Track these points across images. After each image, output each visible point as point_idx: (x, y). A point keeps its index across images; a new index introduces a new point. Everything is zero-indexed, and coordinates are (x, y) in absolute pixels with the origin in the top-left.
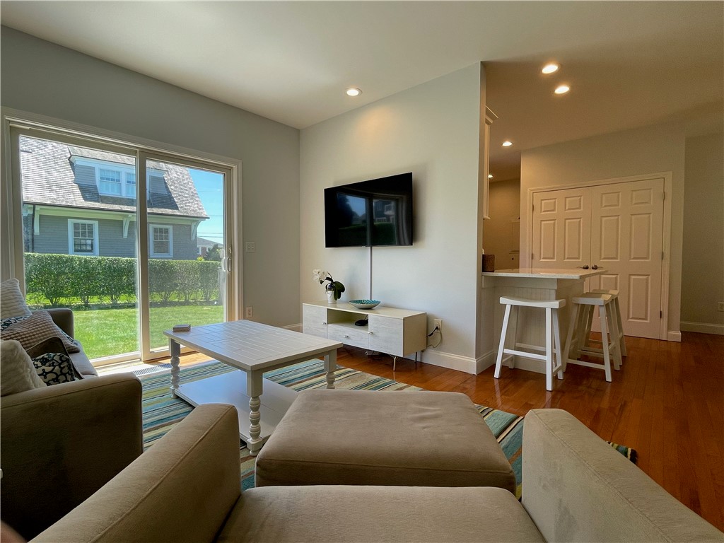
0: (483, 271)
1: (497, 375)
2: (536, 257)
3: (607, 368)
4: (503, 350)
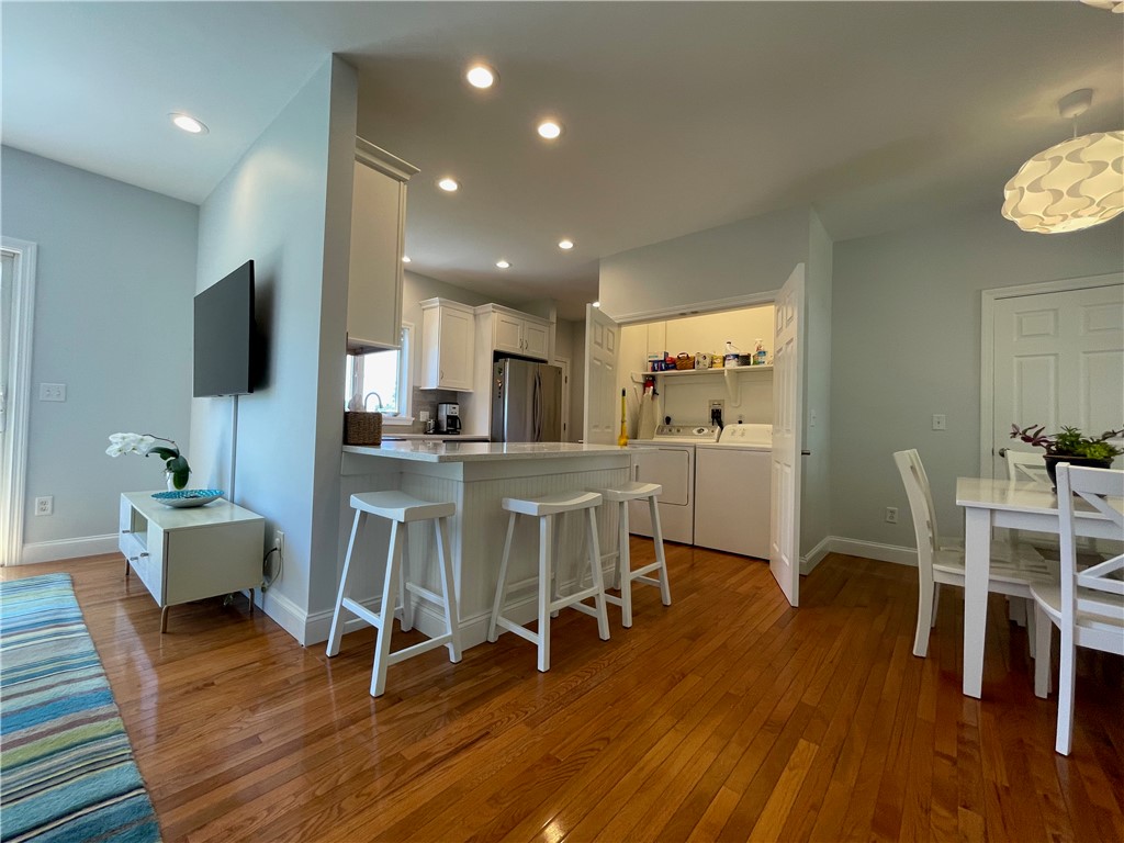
0: (346, 442)
1: (329, 650)
4: (339, 599)
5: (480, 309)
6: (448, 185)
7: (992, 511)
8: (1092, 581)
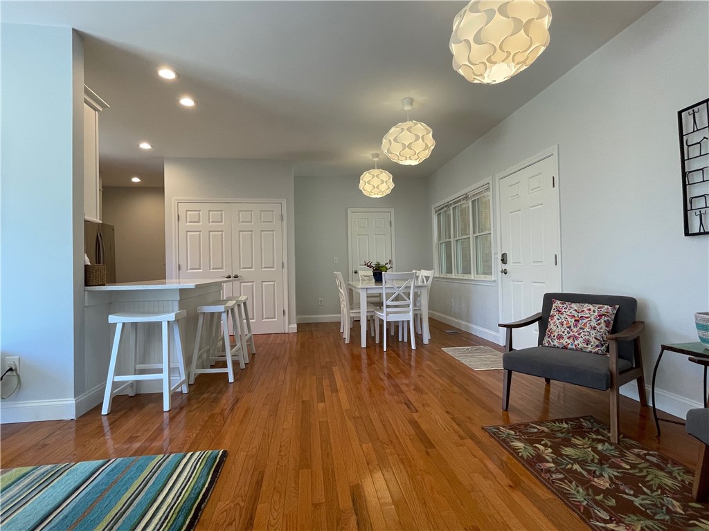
0: (87, 284)
1: (105, 411)
2: (183, 266)
3: (230, 370)
4: (111, 378)
7: (367, 289)
8: (389, 303)
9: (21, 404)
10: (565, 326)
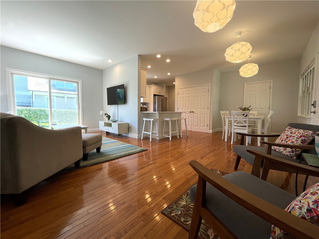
0: (141, 111)
1: (142, 139)
2: (179, 108)
3: (170, 137)
4: (143, 132)
5: (150, 86)
6: (149, 67)
7: (229, 118)
8: (235, 124)
9: (133, 134)
10: (281, 140)
